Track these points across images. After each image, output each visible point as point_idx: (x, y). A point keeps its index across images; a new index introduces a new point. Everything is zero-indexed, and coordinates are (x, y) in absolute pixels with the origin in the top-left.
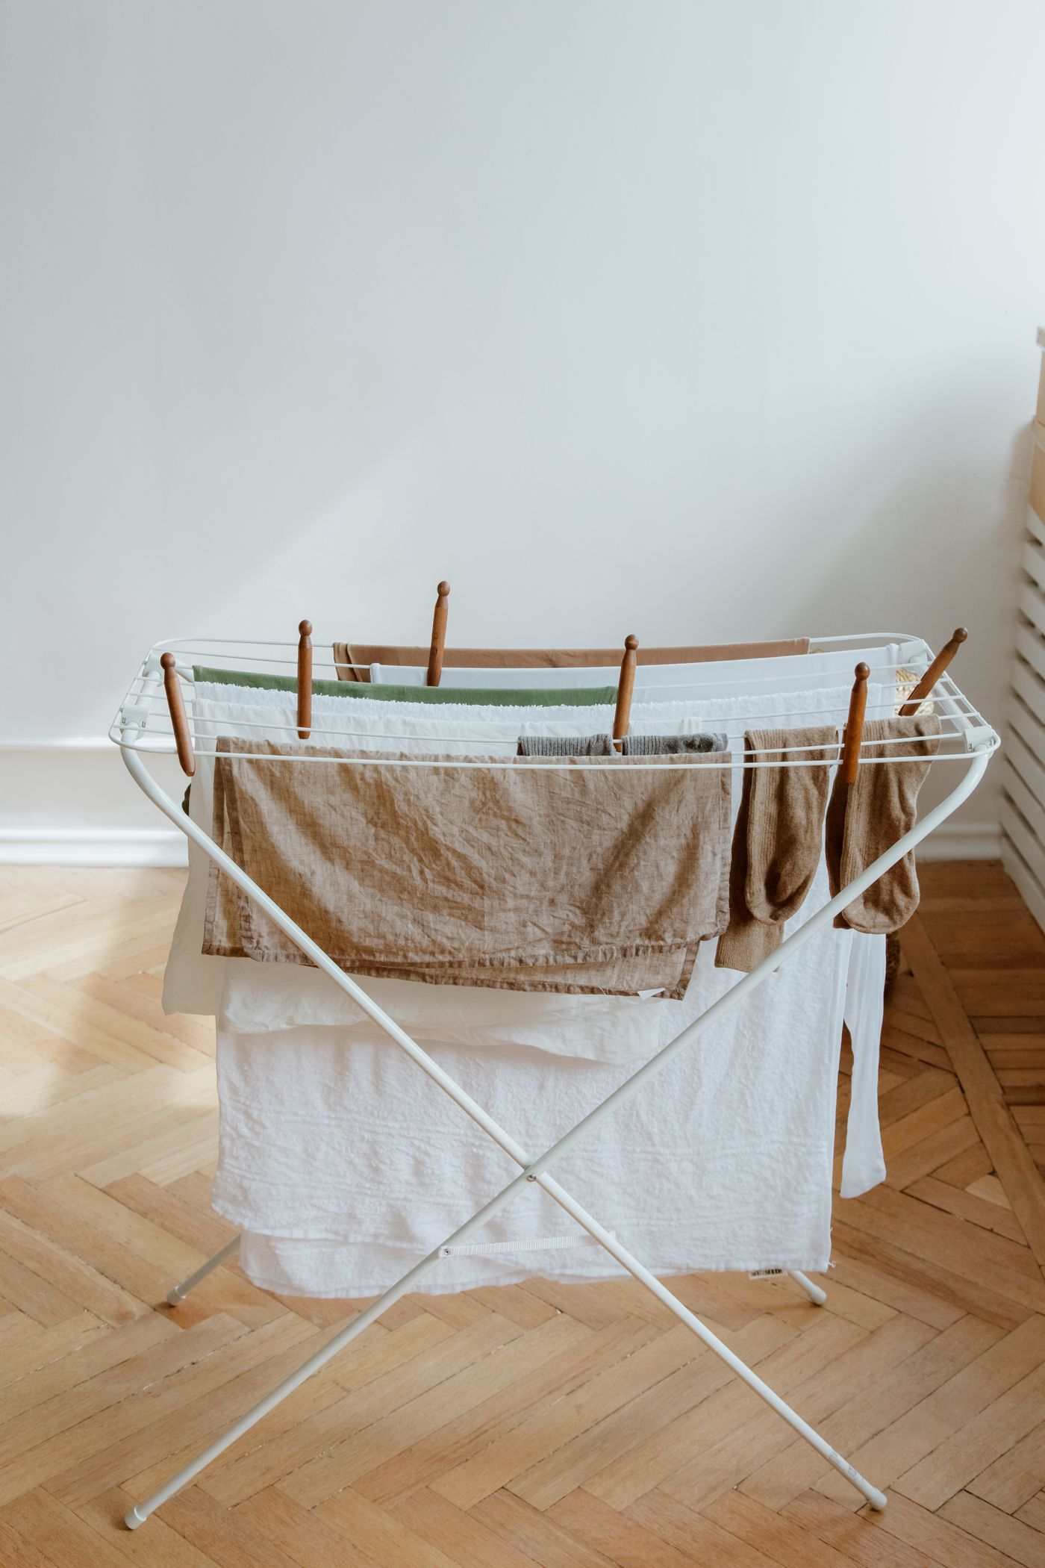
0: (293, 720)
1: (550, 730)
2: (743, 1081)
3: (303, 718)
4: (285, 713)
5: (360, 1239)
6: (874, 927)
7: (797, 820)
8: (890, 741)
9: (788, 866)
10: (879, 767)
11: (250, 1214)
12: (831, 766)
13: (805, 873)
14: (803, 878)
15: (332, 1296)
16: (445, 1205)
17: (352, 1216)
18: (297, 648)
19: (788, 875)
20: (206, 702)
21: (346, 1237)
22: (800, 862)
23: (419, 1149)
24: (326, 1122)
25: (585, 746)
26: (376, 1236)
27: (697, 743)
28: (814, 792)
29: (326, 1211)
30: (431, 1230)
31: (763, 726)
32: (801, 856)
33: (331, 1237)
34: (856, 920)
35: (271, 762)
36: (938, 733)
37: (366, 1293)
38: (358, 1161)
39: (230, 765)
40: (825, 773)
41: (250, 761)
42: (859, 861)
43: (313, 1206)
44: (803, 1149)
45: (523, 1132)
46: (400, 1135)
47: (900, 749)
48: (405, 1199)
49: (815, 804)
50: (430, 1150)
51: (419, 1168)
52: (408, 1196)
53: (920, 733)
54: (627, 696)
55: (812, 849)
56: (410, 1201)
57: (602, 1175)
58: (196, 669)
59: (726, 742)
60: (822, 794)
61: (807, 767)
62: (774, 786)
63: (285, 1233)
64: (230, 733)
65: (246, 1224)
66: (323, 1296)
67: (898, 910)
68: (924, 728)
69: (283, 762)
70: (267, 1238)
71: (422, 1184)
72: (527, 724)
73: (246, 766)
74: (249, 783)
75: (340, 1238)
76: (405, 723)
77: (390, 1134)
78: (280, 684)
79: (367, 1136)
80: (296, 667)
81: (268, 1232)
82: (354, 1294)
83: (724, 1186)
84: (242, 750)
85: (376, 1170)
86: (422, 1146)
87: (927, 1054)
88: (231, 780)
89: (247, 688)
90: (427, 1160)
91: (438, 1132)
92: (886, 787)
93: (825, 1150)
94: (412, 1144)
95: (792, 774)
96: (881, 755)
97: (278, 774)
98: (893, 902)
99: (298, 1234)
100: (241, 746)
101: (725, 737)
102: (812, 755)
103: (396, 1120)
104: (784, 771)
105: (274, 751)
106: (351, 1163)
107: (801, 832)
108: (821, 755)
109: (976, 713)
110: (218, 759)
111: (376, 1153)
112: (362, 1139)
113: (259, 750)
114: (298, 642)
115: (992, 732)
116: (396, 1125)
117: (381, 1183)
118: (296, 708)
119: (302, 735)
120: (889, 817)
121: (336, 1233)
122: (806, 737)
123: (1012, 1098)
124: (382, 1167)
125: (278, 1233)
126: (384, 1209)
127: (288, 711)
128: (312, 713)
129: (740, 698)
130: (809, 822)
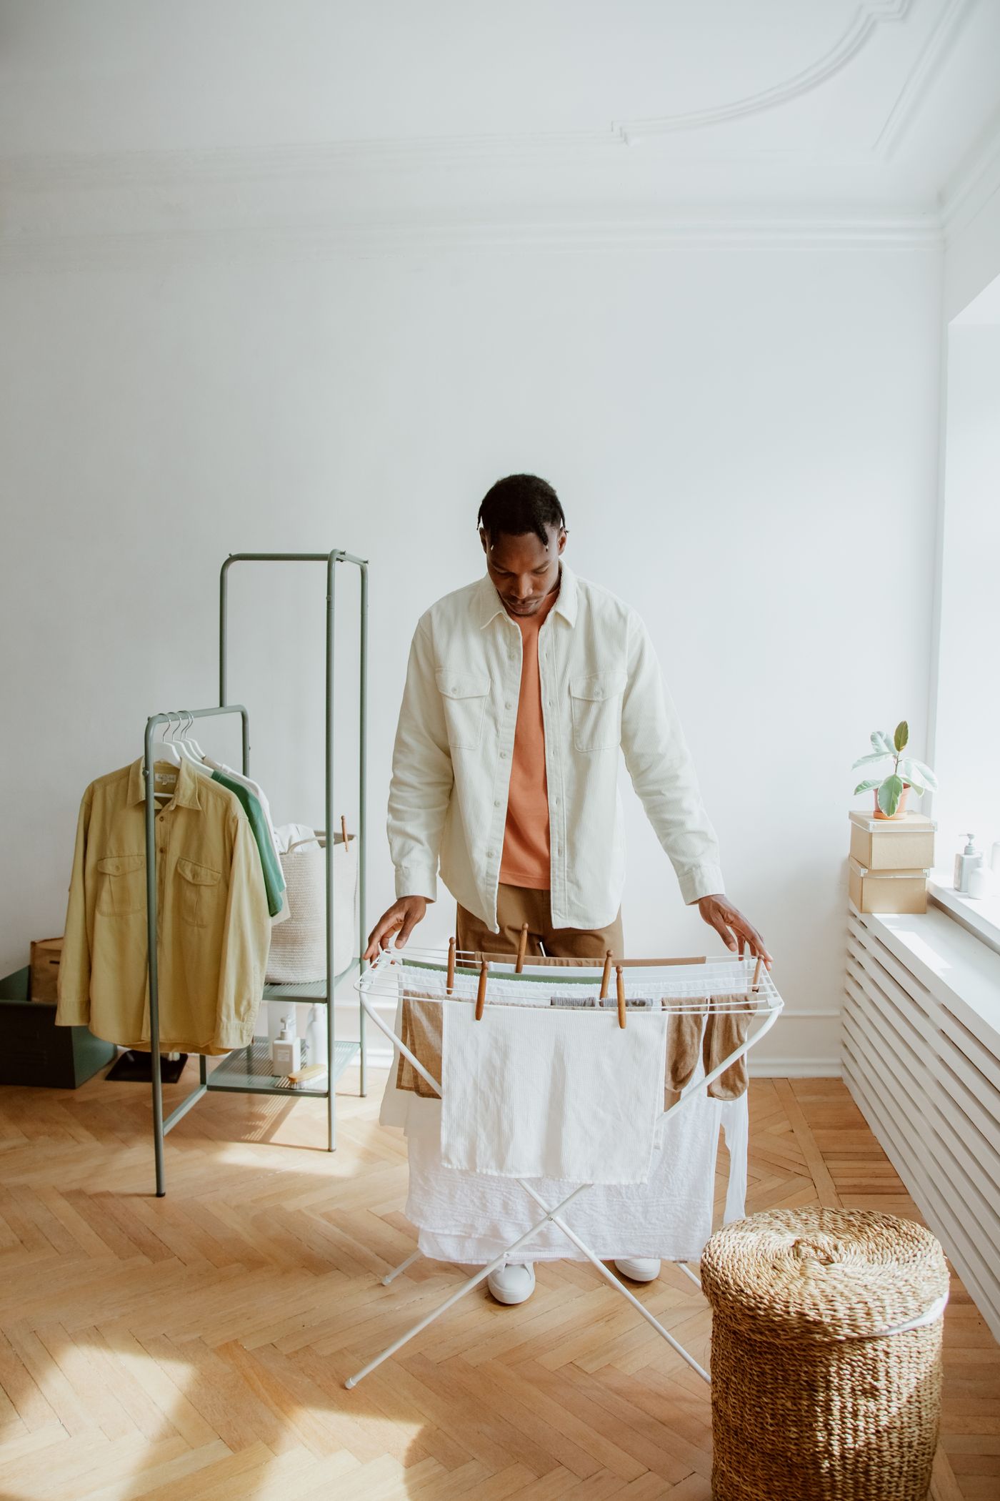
0: (445, 985)
1: (568, 994)
2: (667, 1170)
3: (449, 984)
4: (441, 982)
5: (477, 1236)
6: (726, 1097)
7: (686, 1042)
8: (732, 1003)
9: (682, 1064)
10: (728, 1016)
11: (423, 1222)
12: (704, 1015)
13: (690, 1068)
14: (689, 1070)
15: (464, 1262)
16: (519, 1224)
17: (472, 1226)
18: (447, 953)
19: (682, 1068)
20: (404, 975)
21: (470, 1235)
22: (688, 1063)
23: (506, 1197)
24: (460, 1180)
25: (583, 1002)
26: (485, 1235)
27: (638, 1002)
28: (695, 1029)
29: (460, 1222)
30: (511, 1234)
31: (670, 995)
32: (689, 1060)
33: (463, 1234)
34: (716, 1093)
35: (429, 1002)
36: (756, 1000)
37: (481, 1263)
38: (475, 1200)
39: (409, 1003)
40: (701, 1019)
41: (419, 1002)
42: (718, 1061)
43: (455, 1220)
44: (697, 1204)
45: (558, 1191)
46: (497, 1190)
47: (738, 1007)
48: (499, 1220)
49: (696, 1034)
50: (511, 1198)
51: (505, 1206)
52: (501, 1218)
53: (746, 1000)
54: (607, 980)
55: (695, 1057)
56: (501, 1221)
57: (597, 1212)
58: (403, 960)
59: (652, 1003)
60: (699, 1029)
61: (692, 1015)
62: (676, 1024)
63: (440, 1231)
64: (412, 988)
65: (422, 1226)
66: (460, 1262)
67: (738, 1089)
68: (748, 998)
69: (434, 1003)
70: (433, 1234)
71: (507, 1213)
72: (557, 992)
73: (416, 1004)
74: (418, 1012)
75: (467, 1235)
76: (498, 989)
77: (492, 1189)
78: (441, 968)
79: (480, 1189)
80: (447, 961)
81: (432, 1231)
82: (474, 1263)
83: (657, 1219)
84: (414, 996)
85: (485, 1205)
86: (508, 1195)
87: (799, 1169)
88: (409, 1010)
89: (426, 969)
90: (510, 1202)
91: (515, 1189)
92: (730, 1027)
93: (708, 1205)
94: (503, 1194)
95: (684, 1020)
96: (728, 1010)
97: (431, 1009)
98: (735, 1085)
99: (447, 1232)
100: (414, 995)
101: (652, 1000)
102: (693, 1009)
103: (494, 1182)
104: (680, 1016)
105: (429, 997)
106: (472, 1201)
107: (689, 1048)
108: (698, 1009)
109: (776, 992)
110: (404, 1000)
111: (485, 1197)
112: (478, 1190)
113: (423, 996)
114: (448, 949)
115: (781, 1000)
116: (495, 1185)
117: (487, 1212)
118: (446, 980)
119: (449, 992)
120: (732, 1043)
121: (466, 1233)
122: (691, 1001)
123: (841, 1191)
124: (488, 1204)
125: (437, 1231)
126: (489, 1224)
127: (442, 981)
128: (454, 982)
129: (665, 983)
130: (693, 1043)
